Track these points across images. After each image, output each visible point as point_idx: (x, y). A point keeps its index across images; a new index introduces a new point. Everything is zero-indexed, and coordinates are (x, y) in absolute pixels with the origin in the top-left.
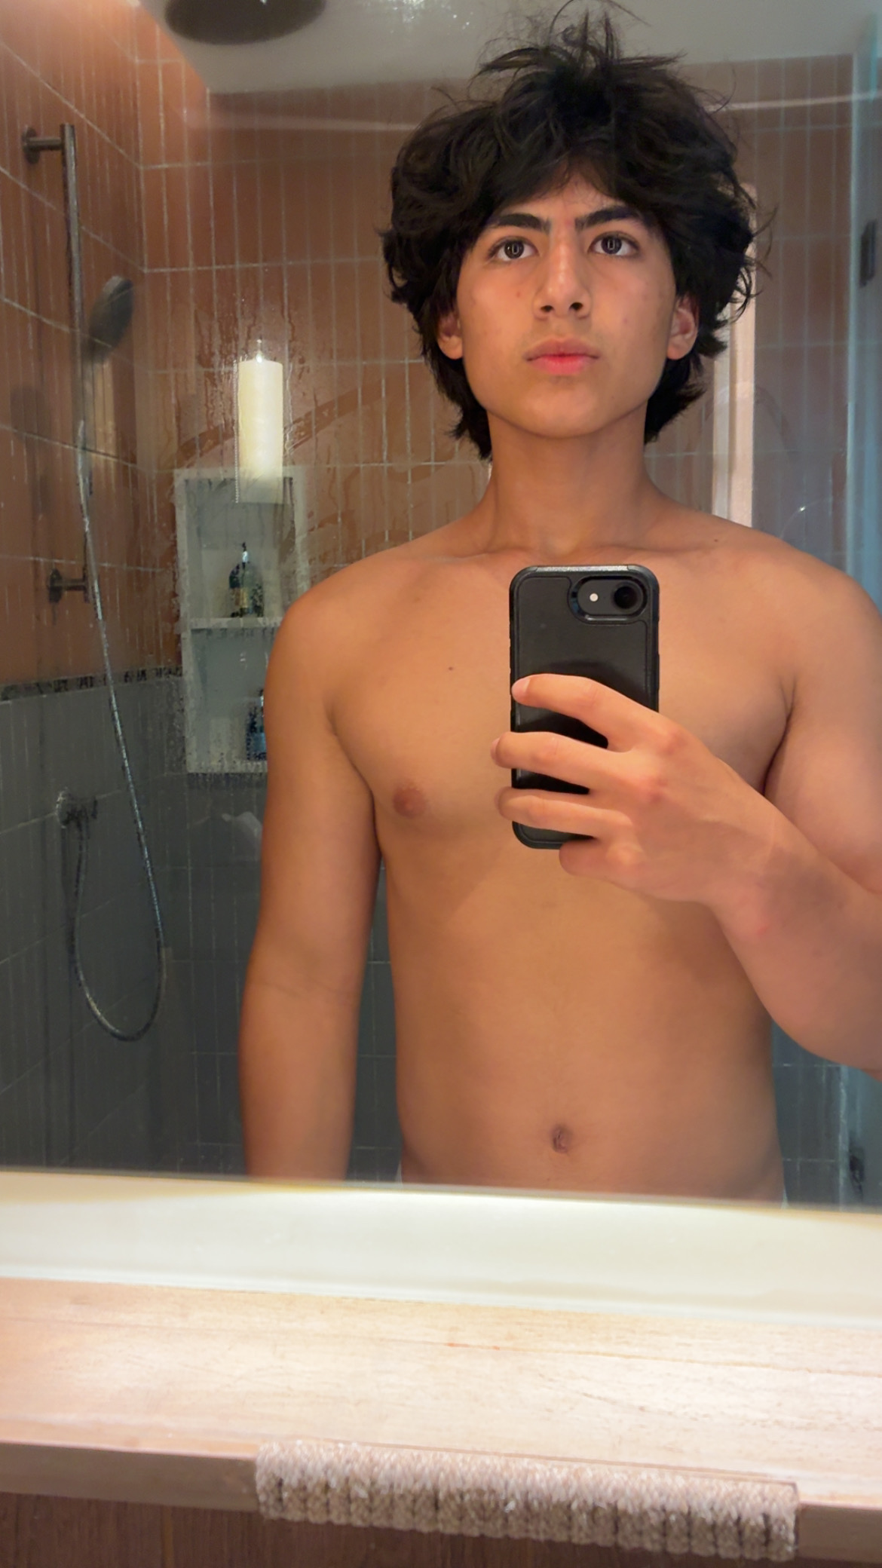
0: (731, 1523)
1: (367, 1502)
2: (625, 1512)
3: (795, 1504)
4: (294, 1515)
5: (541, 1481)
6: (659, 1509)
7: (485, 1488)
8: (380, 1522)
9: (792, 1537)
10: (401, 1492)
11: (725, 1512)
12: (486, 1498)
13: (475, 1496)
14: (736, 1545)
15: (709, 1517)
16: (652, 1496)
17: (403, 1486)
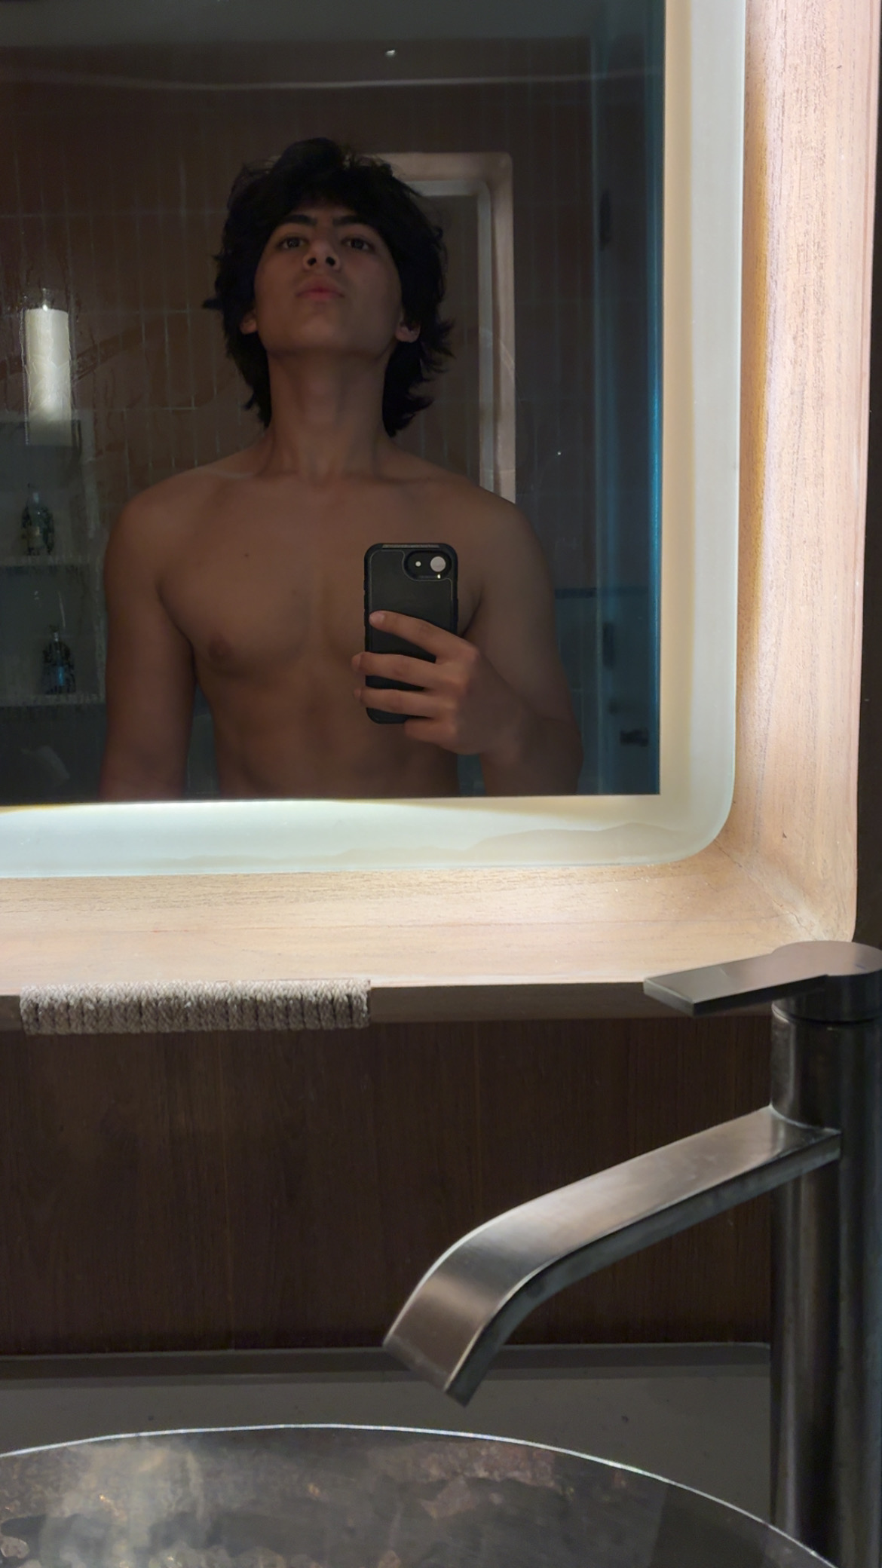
0: (327, 1002)
1: (95, 1014)
2: (261, 1001)
3: (368, 988)
4: (46, 1030)
5: (208, 989)
6: (282, 997)
7: (171, 995)
8: (103, 1028)
9: (365, 1008)
10: (117, 1003)
11: (323, 996)
12: (172, 1002)
13: (165, 1002)
14: (331, 1018)
15: (314, 999)
16: (278, 991)
17: (118, 999)
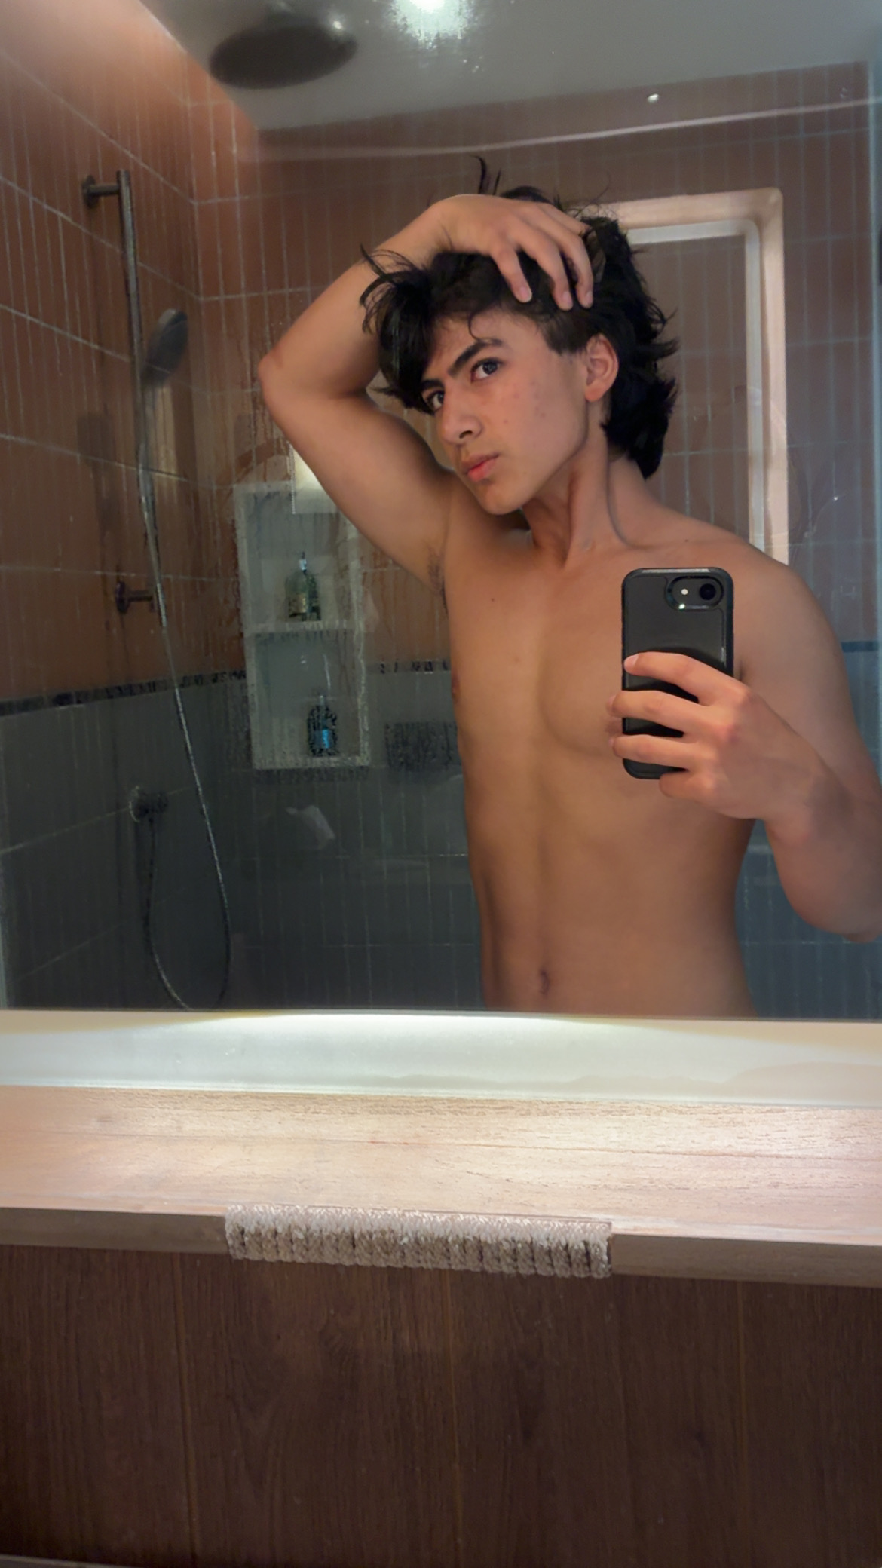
0: (561, 1248)
1: (304, 1243)
2: (486, 1243)
3: (608, 1235)
4: (254, 1255)
5: (426, 1223)
6: (510, 1240)
7: (386, 1229)
8: (314, 1258)
9: (605, 1258)
10: (328, 1233)
11: (556, 1241)
12: (387, 1236)
13: (380, 1235)
14: (566, 1266)
15: (545, 1244)
16: (505, 1232)
17: (329, 1230)
